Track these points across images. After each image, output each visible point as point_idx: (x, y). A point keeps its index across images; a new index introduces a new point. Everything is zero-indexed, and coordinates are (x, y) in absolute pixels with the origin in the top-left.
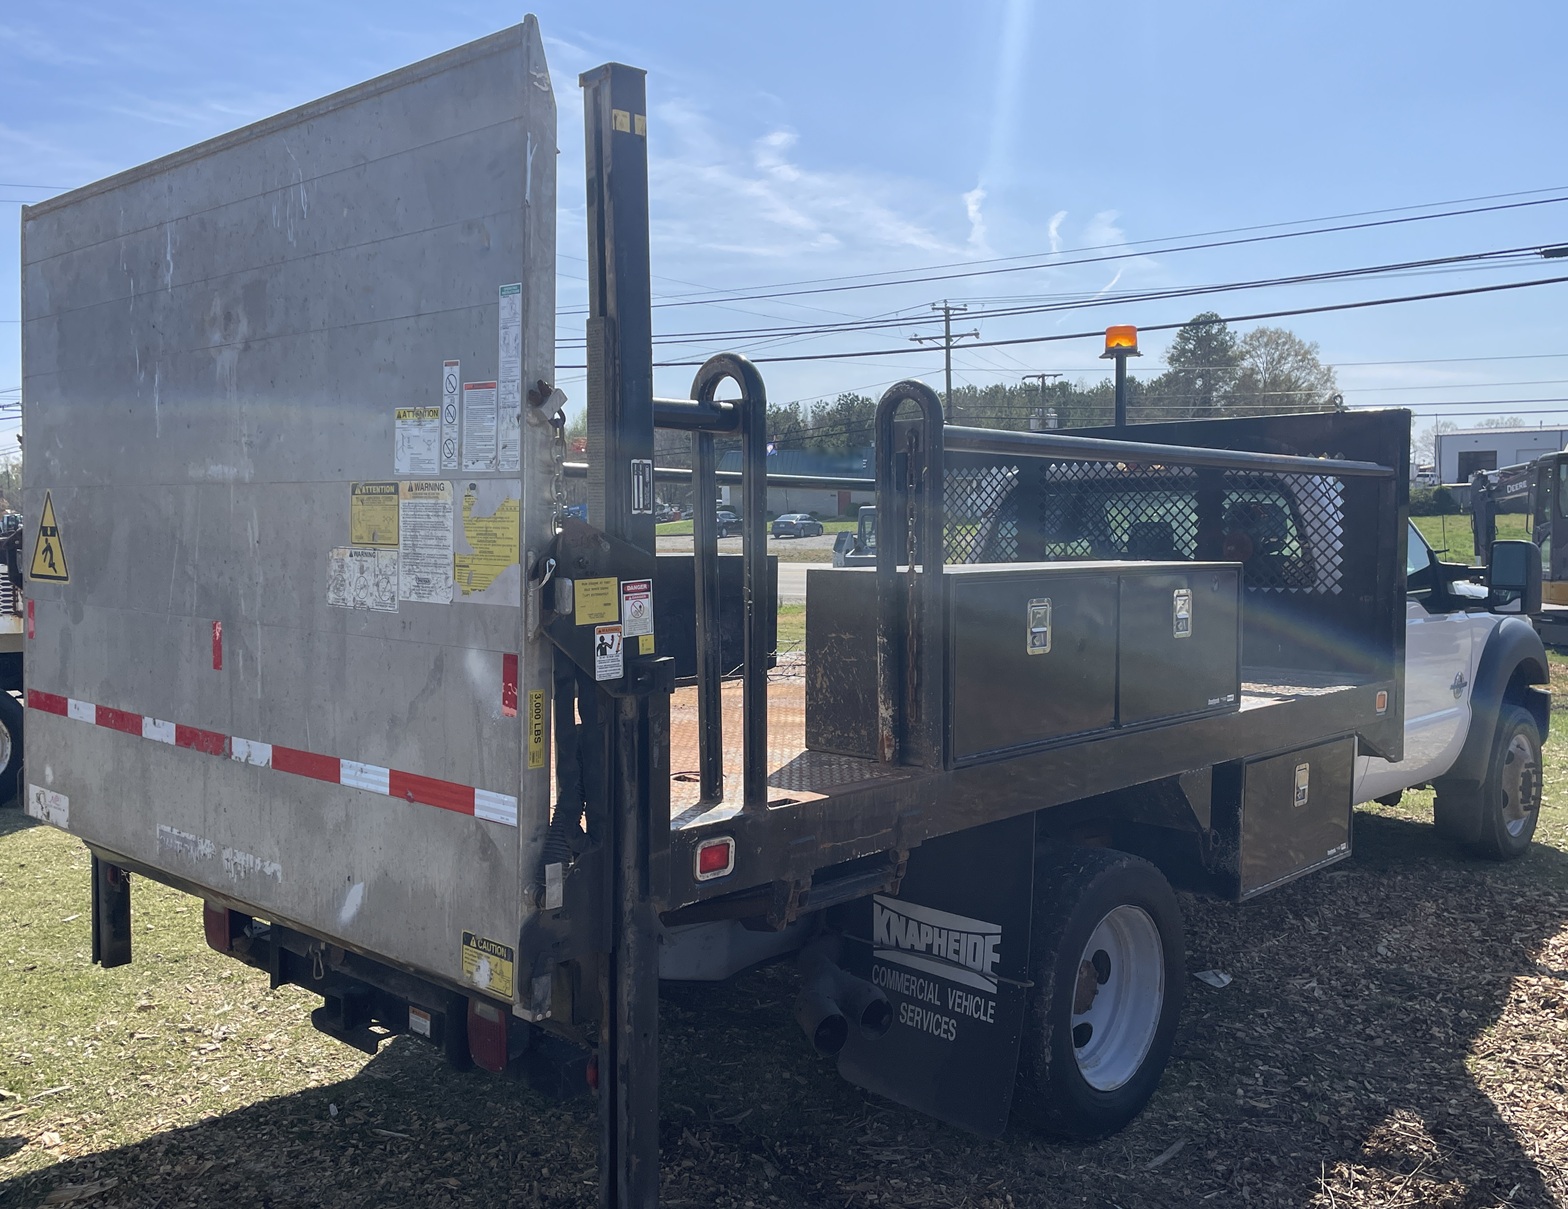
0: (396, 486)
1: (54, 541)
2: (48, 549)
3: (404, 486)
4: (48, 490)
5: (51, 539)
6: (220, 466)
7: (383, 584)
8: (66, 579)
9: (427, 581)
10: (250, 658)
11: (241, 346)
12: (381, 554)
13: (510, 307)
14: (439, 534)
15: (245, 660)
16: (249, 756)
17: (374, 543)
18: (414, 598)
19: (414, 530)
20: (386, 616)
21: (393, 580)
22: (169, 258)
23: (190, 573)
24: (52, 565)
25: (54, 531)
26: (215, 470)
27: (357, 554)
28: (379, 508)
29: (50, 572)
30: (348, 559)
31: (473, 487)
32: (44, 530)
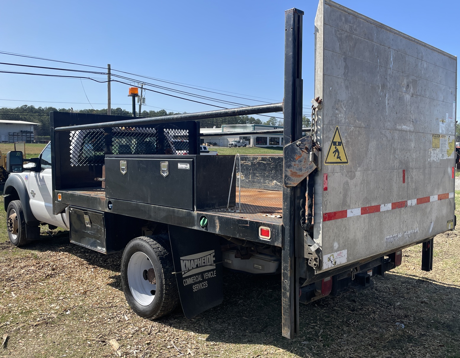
0: (439, 135)
1: (340, 148)
2: (337, 151)
3: (441, 135)
4: (337, 126)
5: (338, 147)
6: (405, 126)
7: (437, 156)
8: (347, 163)
9: (443, 155)
10: (412, 178)
11: (411, 95)
12: (437, 150)
13: (454, 104)
14: (445, 145)
15: (411, 179)
16: (412, 204)
17: (436, 147)
18: (442, 159)
19: (442, 145)
20: (437, 163)
21: (439, 155)
22: (391, 59)
23: (396, 157)
24: (339, 157)
25: (340, 144)
26: (404, 127)
27: (433, 150)
28: (437, 140)
29: (339, 160)
30: (432, 151)
31: (449, 137)
32: (334, 143)
